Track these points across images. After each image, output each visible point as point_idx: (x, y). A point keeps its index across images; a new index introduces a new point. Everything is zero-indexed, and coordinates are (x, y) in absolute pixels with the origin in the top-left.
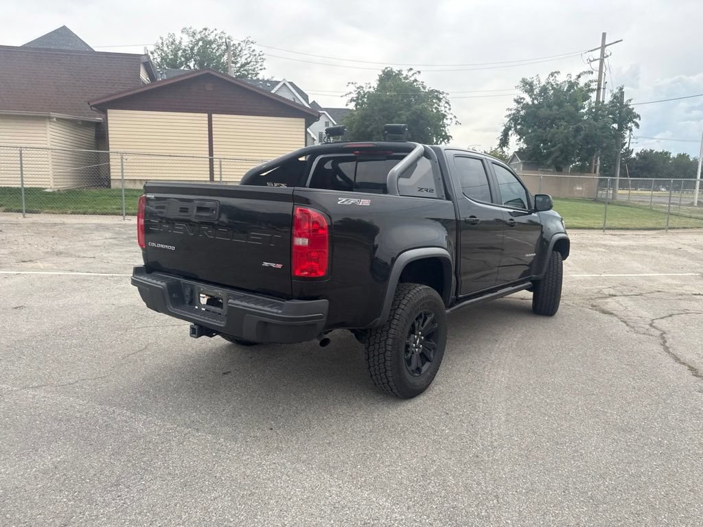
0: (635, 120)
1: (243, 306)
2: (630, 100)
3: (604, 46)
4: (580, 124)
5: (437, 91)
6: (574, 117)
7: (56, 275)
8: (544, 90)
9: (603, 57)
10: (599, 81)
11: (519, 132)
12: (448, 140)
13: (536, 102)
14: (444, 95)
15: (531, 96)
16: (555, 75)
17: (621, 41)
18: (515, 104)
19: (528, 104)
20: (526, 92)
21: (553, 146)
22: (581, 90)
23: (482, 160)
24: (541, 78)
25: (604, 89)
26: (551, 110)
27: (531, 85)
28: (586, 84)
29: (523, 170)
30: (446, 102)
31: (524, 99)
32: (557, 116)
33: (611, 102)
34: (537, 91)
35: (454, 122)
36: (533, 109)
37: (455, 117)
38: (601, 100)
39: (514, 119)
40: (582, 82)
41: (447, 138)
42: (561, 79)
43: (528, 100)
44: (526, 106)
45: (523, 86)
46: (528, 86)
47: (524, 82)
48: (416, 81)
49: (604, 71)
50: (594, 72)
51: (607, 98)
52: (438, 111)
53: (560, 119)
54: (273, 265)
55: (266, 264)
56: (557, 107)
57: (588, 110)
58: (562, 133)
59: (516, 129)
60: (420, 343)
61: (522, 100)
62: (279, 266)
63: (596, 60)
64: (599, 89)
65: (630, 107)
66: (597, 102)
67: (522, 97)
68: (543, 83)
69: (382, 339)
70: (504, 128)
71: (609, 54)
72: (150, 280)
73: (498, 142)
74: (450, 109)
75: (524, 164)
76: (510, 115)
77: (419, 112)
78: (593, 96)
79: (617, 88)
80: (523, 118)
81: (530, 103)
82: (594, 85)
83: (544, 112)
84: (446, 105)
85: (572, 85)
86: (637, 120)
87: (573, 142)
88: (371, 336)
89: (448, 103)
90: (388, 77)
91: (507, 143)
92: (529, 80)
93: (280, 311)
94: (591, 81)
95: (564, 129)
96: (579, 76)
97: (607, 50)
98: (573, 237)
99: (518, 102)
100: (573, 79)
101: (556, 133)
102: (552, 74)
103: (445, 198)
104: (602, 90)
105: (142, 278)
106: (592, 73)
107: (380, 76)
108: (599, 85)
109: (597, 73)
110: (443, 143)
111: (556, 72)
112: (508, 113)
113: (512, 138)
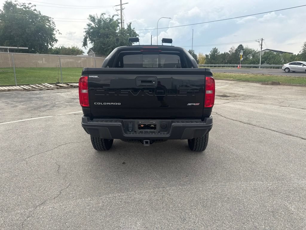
1: (183, 125)
2: (134, 28)
3: (121, 5)
4: (118, 37)
5: (47, 17)
6: (114, 34)
8: (100, 21)
9: (122, 9)
10: (121, 19)
11: (92, 40)
12: (56, 42)
13: (97, 26)
14: (51, 19)
15: (94, 23)
16: (104, 15)
17: (128, 3)
18: (88, 26)
20: (92, 21)
21: (109, 46)
22: (115, 22)
24: (98, 15)
25: (123, 23)
26: (105, 30)
27: (94, 18)
28: (117, 20)
29: (96, 56)
31: (92, 24)
33: (128, 28)
34: (96, 21)
35: (58, 33)
36: (97, 29)
37: (58, 30)
38: (123, 27)
39: (88, 33)
40: (115, 19)
42: (106, 17)
43: (93, 25)
44: (92, 28)
45: (91, 18)
46: (93, 19)
47: (90, 16)
48: (35, 10)
49: (122, 15)
50: (119, 15)
51: (126, 27)
52: (50, 27)
53: (109, 34)
54: (194, 104)
55: (190, 104)
56: (108, 29)
57: (119, 31)
58: (112, 41)
59: (90, 38)
61: (91, 25)
62: (198, 104)
63: (119, 10)
65: (135, 31)
67: (90, 23)
68: (99, 18)
70: (84, 37)
71: (124, 8)
73: (82, 44)
74: (55, 26)
75: (96, 54)
76: (86, 32)
77: (40, 27)
78: (120, 25)
79: (129, 23)
80: (92, 33)
81: (94, 26)
82: (120, 21)
83: (102, 31)
84: (53, 24)
85: (111, 20)
87: (117, 45)
89: (54, 23)
91: (87, 44)
92: (93, 16)
94: (119, 19)
95: (112, 39)
96: (113, 16)
97: (123, 6)
99: (89, 25)
100: (111, 17)
101: (109, 41)
102: (102, 14)
106: (118, 15)
107: (5, 5)
108: (121, 21)
109: (120, 16)
110: (54, 43)
111: (104, 14)
112: (85, 30)
113: (89, 42)
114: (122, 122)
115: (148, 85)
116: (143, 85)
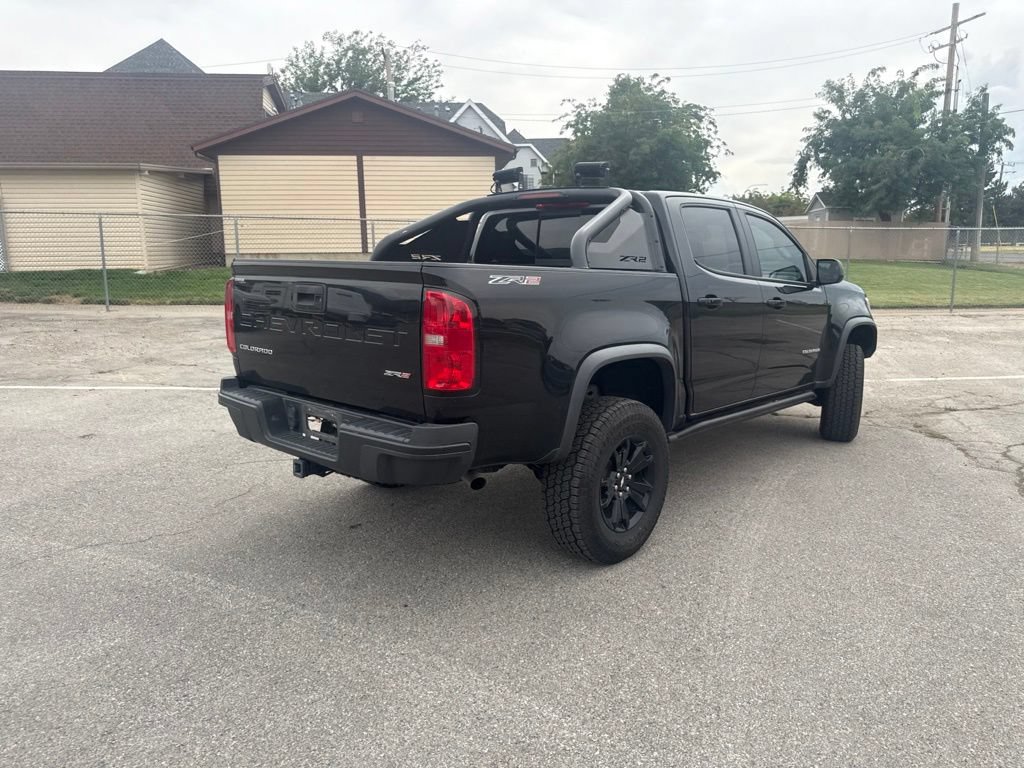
0: (1006, 137)
1: (360, 433)
2: (998, 107)
3: (955, 25)
4: (917, 147)
5: (696, 106)
6: (909, 137)
7: (141, 391)
8: (861, 97)
9: (954, 42)
10: (949, 80)
11: (824, 164)
12: (715, 179)
13: (848, 116)
14: (707, 111)
15: (840, 108)
16: (879, 72)
17: (984, 14)
18: (816, 120)
19: (835, 120)
20: (832, 101)
21: (877, 181)
22: (920, 94)
23: (728, 210)
24: (857, 79)
25: (956, 91)
26: (872, 127)
27: (840, 90)
28: (927, 85)
29: (830, 219)
30: (711, 122)
31: (829, 112)
32: (882, 136)
33: (968, 111)
34: (849, 99)
35: (723, 152)
36: (844, 127)
37: (724, 144)
38: (952, 109)
39: (815, 143)
40: (921, 82)
41: (713, 175)
42: (888, 78)
43: (836, 113)
44: (833, 123)
45: (828, 92)
46: (836, 93)
47: (830, 86)
48: (663, 92)
49: (956, 63)
50: (940, 65)
51: (962, 105)
52: (698, 136)
53: (886, 140)
54: (398, 374)
55: (389, 373)
56: (881, 123)
57: (931, 124)
58: (888, 161)
59: (818, 160)
60: (626, 484)
61: (827, 115)
62: (406, 375)
63: (943, 46)
64: (948, 91)
65: (998, 117)
66: (946, 111)
67: (825, 109)
68: (859, 85)
69: (565, 478)
70: (800, 157)
71: (963, 36)
72: (241, 397)
73: (791, 179)
74: (716, 132)
75: (831, 211)
76: (808, 138)
77: (668, 138)
78: (939, 102)
79: (977, 89)
80: (830, 140)
81: (840, 118)
82: (940, 87)
83: (861, 131)
84: (711, 126)
85: (904, 87)
86: (1009, 137)
87: (906, 175)
88: (549, 474)
89: (713, 123)
90: (624, 89)
91: (805, 181)
92: (837, 83)
93: (407, 440)
94: (936, 80)
95: (893, 157)
96: (916, 73)
97: (961, 31)
98: (881, 320)
99: (819, 117)
100: (906, 78)
101: (880, 163)
102: (873, 72)
103: (665, 269)
104: (953, 92)
105: (231, 394)
106: (937, 67)
107: (612, 88)
108: (949, 85)
109: (946, 66)
110: (707, 184)
111: (879, 68)
112: (805, 134)
113: (814, 173)
116: (301, 306)
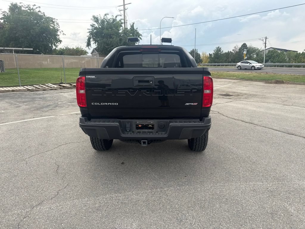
0: (140, 36)
2: (137, 28)
3: (124, 5)
4: (121, 37)
5: (51, 18)
6: (118, 34)
8: (103, 22)
9: (125, 10)
10: (124, 20)
11: (96, 41)
12: (60, 43)
13: (100, 26)
14: (55, 20)
15: (98, 24)
16: (107, 15)
17: (131, 3)
18: (91, 27)
19: (96, 27)
20: (95, 22)
22: (118, 22)
24: (101, 16)
25: (127, 23)
26: (108, 31)
27: (97, 18)
28: (120, 20)
29: (99, 56)
30: (57, 24)
31: (95, 25)
32: (112, 34)
33: (131, 29)
34: (100, 21)
35: (62, 34)
36: (100, 30)
37: (62, 31)
39: (91, 33)
40: (118, 19)
41: (60, 41)
42: (109, 17)
43: (97, 25)
44: (96, 28)
45: (94, 19)
46: (96, 19)
47: (94, 17)
48: (39, 11)
49: (126, 15)
51: (129, 27)
52: (54, 28)
53: (112, 35)
54: (192, 104)
55: (188, 104)
56: (111, 30)
57: (123, 31)
58: (115, 41)
59: (93, 38)
61: (94, 26)
62: (196, 104)
63: (122, 10)
64: (125, 23)
65: (138, 31)
66: (125, 28)
67: (94, 24)
68: (102, 18)
70: (88, 38)
71: (127, 8)
73: (86, 44)
74: (59, 27)
75: (99, 54)
76: (89, 32)
77: (45, 28)
78: (123, 25)
79: (132, 23)
80: (96, 33)
81: (98, 27)
83: (105, 31)
84: (57, 25)
85: (114, 20)
86: (141, 37)
87: (120, 45)
89: (58, 24)
91: (90, 45)
92: (96, 16)
93: (203, 124)
94: (122, 19)
95: (116, 39)
96: (116, 17)
97: (126, 6)
99: (92, 26)
100: (114, 18)
101: (112, 41)
102: (106, 15)
104: (126, 23)
106: (121, 16)
107: (10, 7)
108: (125, 21)
109: (123, 16)
110: (58, 44)
111: (107, 14)
112: (88, 31)
113: (92, 42)
114: (120, 122)
115: (145, 85)
116: (140, 85)
